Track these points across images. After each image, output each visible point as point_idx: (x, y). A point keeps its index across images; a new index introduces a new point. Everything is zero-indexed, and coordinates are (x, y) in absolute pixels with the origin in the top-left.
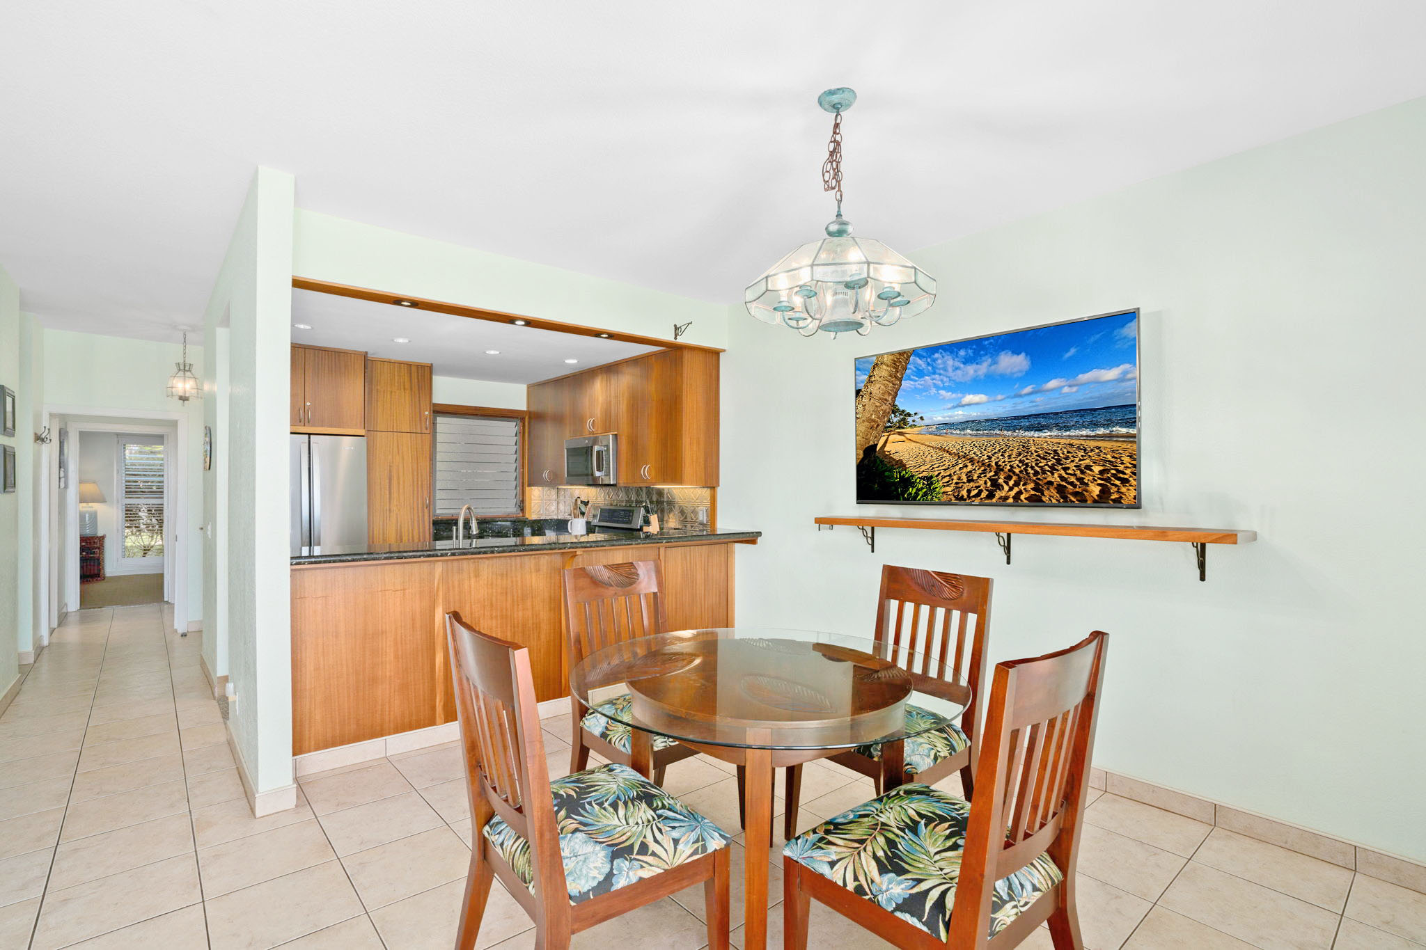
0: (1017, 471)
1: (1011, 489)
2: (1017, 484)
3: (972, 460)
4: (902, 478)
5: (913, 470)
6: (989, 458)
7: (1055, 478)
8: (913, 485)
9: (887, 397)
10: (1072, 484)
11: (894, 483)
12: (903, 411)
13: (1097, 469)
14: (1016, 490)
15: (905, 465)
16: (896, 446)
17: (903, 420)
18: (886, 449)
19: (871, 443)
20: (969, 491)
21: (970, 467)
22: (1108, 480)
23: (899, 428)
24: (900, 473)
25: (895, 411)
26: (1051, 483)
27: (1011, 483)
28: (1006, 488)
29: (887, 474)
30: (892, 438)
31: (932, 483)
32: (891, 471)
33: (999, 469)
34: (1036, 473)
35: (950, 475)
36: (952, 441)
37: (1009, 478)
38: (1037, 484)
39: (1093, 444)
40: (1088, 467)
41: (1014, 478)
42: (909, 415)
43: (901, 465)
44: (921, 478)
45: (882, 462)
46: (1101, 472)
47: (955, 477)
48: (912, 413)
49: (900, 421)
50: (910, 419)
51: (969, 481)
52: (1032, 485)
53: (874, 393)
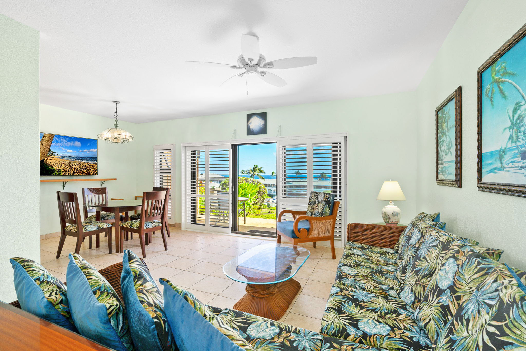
0: (78, 169)
1: (77, 173)
2: (78, 172)
3: (69, 166)
4: (52, 170)
5: (54, 168)
6: (73, 166)
7: (85, 171)
8: (55, 172)
9: (47, 146)
10: (88, 172)
11: (49, 171)
12: (52, 151)
13: (92, 170)
14: (78, 174)
15: (52, 166)
16: (50, 161)
17: (52, 153)
18: (47, 161)
19: (43, 159)
20: (68, 174)
21: (69, 168)
22: (94, 172)
23: (51, 156)
24: (51, 168)
25: (50, 151)
26: (84, 172)
27: (77, 172)
28: (76, 173)
29: (47, 168)
30: (49, 158)
31: (60, 171)
32: (49, 167)
33: (75, 169)
34: (82, 170)
35: (64, 170)
36: (64, 161)
37: (77, 171)
38: (82, 172)
39: (92, 164)
40: (91, 169)
41: (78, 171)
42: (54, 153)
43: (51, 166)
44: (57, 170)
45: (46, 165)
46: (93, 170)
47: (65, 170)
48: (55, 152)
49: (52, 154)
50: (54, 154)
51: (69, 171)
52: (81, 173)
53: (44, 144)
